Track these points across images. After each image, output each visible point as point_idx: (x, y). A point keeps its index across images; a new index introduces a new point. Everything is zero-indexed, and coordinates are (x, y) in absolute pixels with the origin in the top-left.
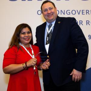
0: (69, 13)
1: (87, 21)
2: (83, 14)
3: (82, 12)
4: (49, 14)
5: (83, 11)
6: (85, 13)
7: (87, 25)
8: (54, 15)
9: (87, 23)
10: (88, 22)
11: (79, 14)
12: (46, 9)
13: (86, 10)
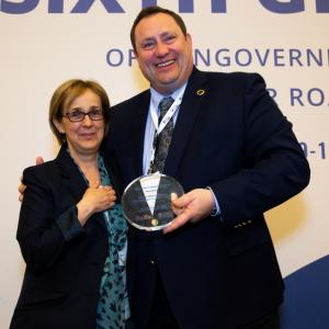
0: (225, 62)
1: (292, 90)
2: (276, 64)
3: (276, 57)
4: (160, 57)
5: (279, 54)
6: (286, 60)
7: (293, 104)
8: (180, 61)
9: (293, 98)
10: (296, 94)
11: (263, 64)
12: (149, 39)
13: (291, 51)
